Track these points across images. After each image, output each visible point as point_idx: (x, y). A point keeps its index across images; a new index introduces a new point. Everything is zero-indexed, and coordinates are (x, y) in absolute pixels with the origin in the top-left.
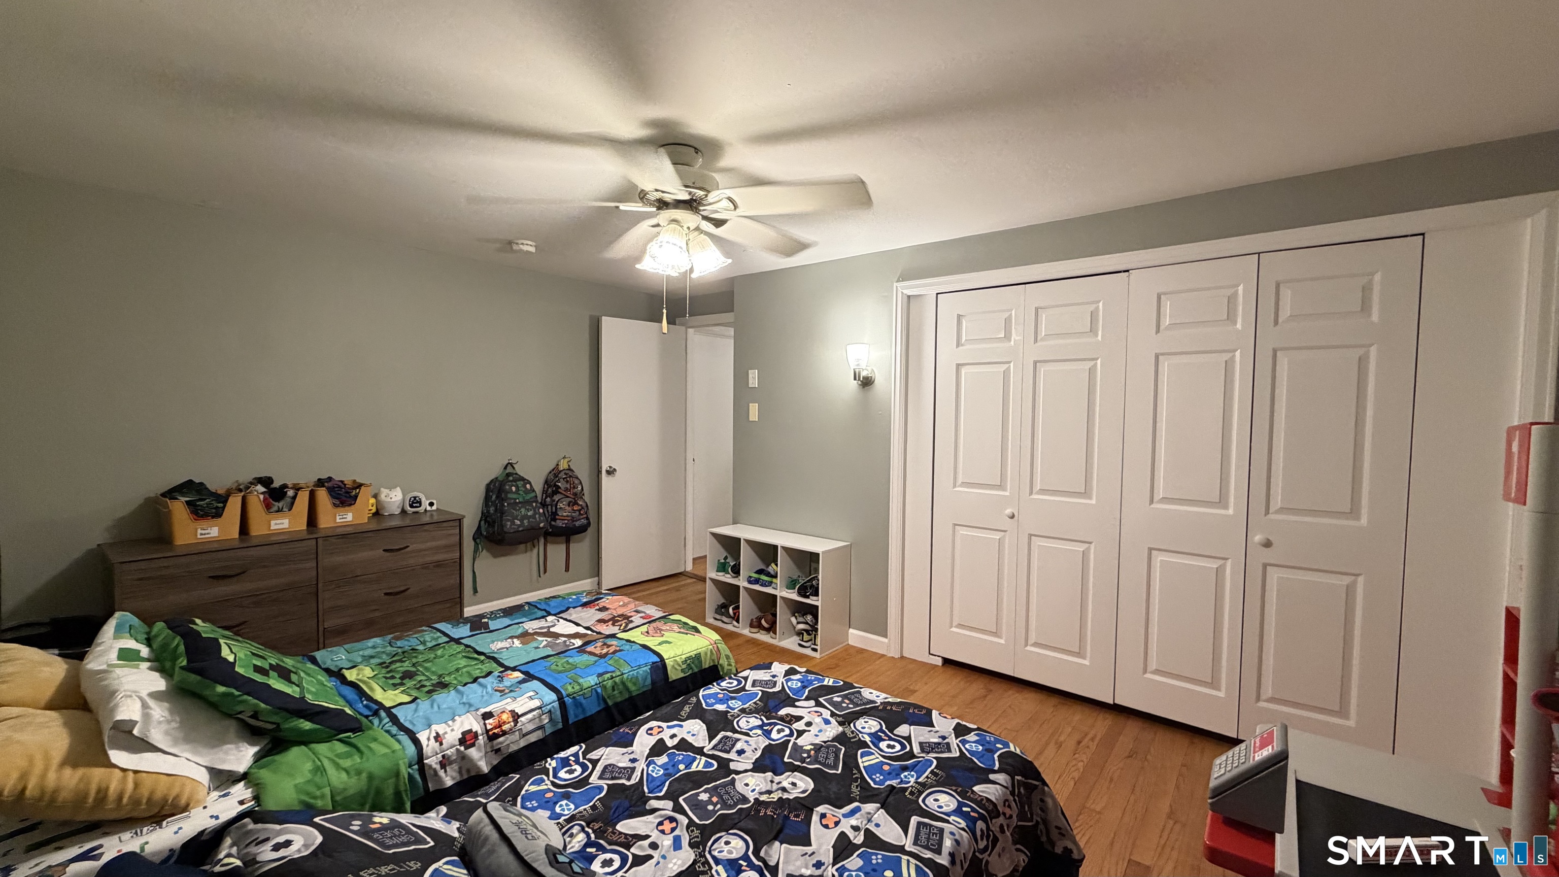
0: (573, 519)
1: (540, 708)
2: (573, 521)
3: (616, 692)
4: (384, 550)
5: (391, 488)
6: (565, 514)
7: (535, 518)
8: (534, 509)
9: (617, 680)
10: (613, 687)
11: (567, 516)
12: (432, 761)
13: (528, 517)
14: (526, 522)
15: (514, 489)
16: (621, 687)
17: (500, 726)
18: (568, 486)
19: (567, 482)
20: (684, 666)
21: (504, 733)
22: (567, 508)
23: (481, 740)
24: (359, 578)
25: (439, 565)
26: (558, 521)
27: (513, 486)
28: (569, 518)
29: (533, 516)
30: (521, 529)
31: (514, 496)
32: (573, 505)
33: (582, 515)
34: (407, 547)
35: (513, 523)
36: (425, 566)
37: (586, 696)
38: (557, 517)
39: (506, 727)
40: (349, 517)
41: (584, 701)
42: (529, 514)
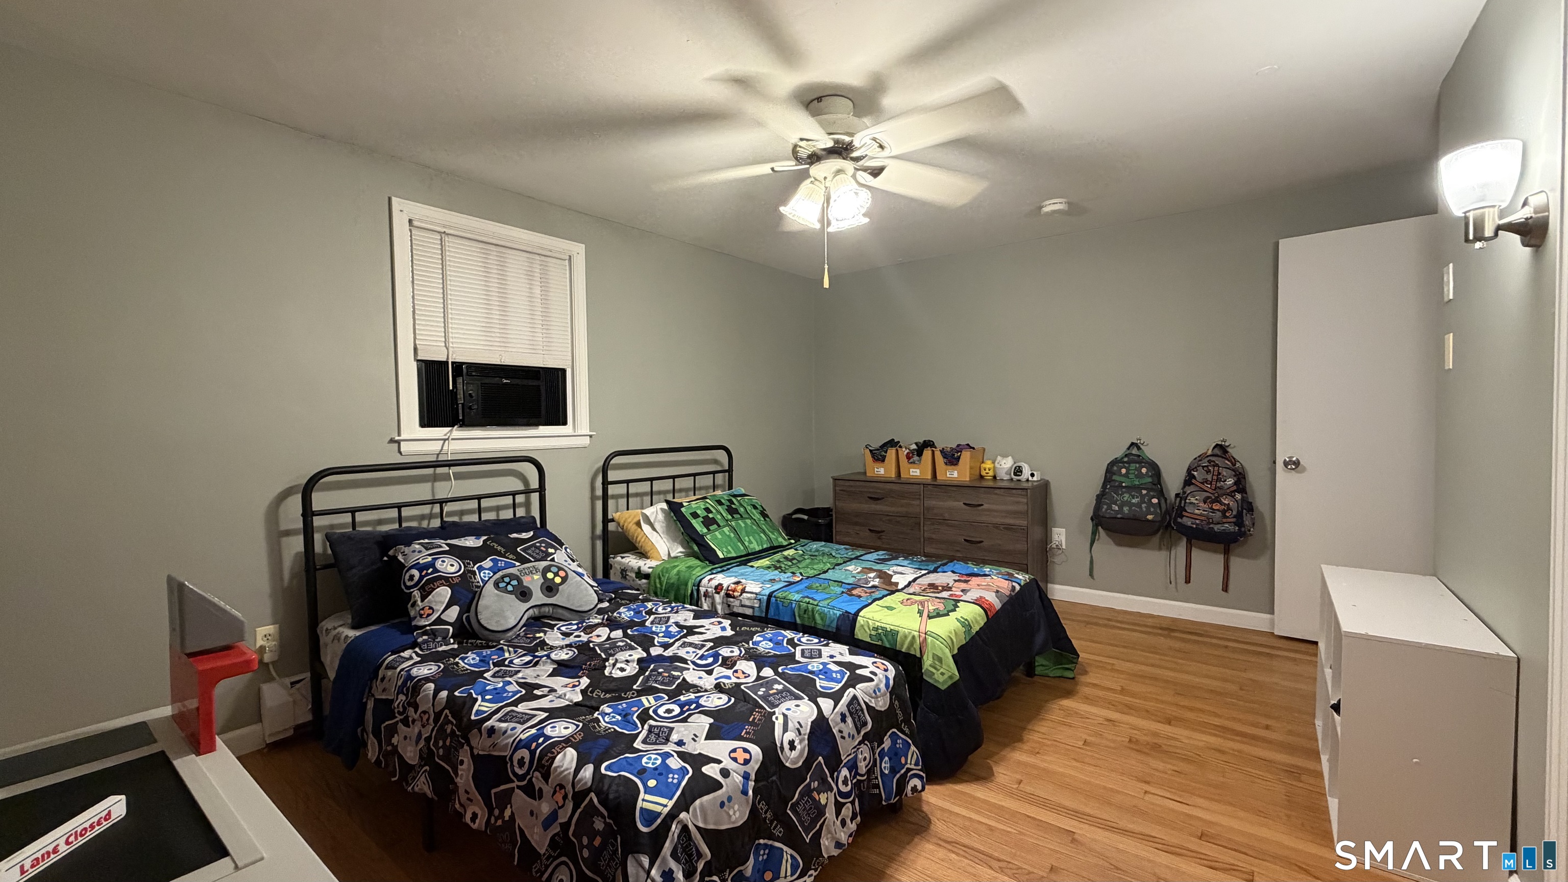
0: (1209, 521)
1: (756, 594)
2: (1209, 523)
3: (806, 616)
4: (964, 504)
5: (1005, 456)
6: (1197, 511)
7: (1141, 508)
8: (1143, 496)
9: (810, 607)
10: (805, 611)
11: (1201, 515)
12: (702, 590)
13: (1130, 504)
14: (1126, 509)
15: (1124, 471)
16: (810, 613)
17: (734, 591)
18: (1209, 477)
19: (1208, 472)
20: (873, 633)
21: (734, 597)
22: (1202, 504)
23: (723, 593)
24: (946, 522)
25: (1009, 528)
26: (1184, 518)
27: (1125, 467)
28: (1203, 518)
29: (1139, 505)
30: (1119, 516)
31: (1122, 479)
32: (1213, 502)
33: (1227, 517)
34: (982, 505)
35: (1110, 508)
36: (996, 526)
37: (784, 605)
38: (1184, 513)
39: (736, 594)
40: (955, 474)
41: (781, 607)
42: (1134, 501)
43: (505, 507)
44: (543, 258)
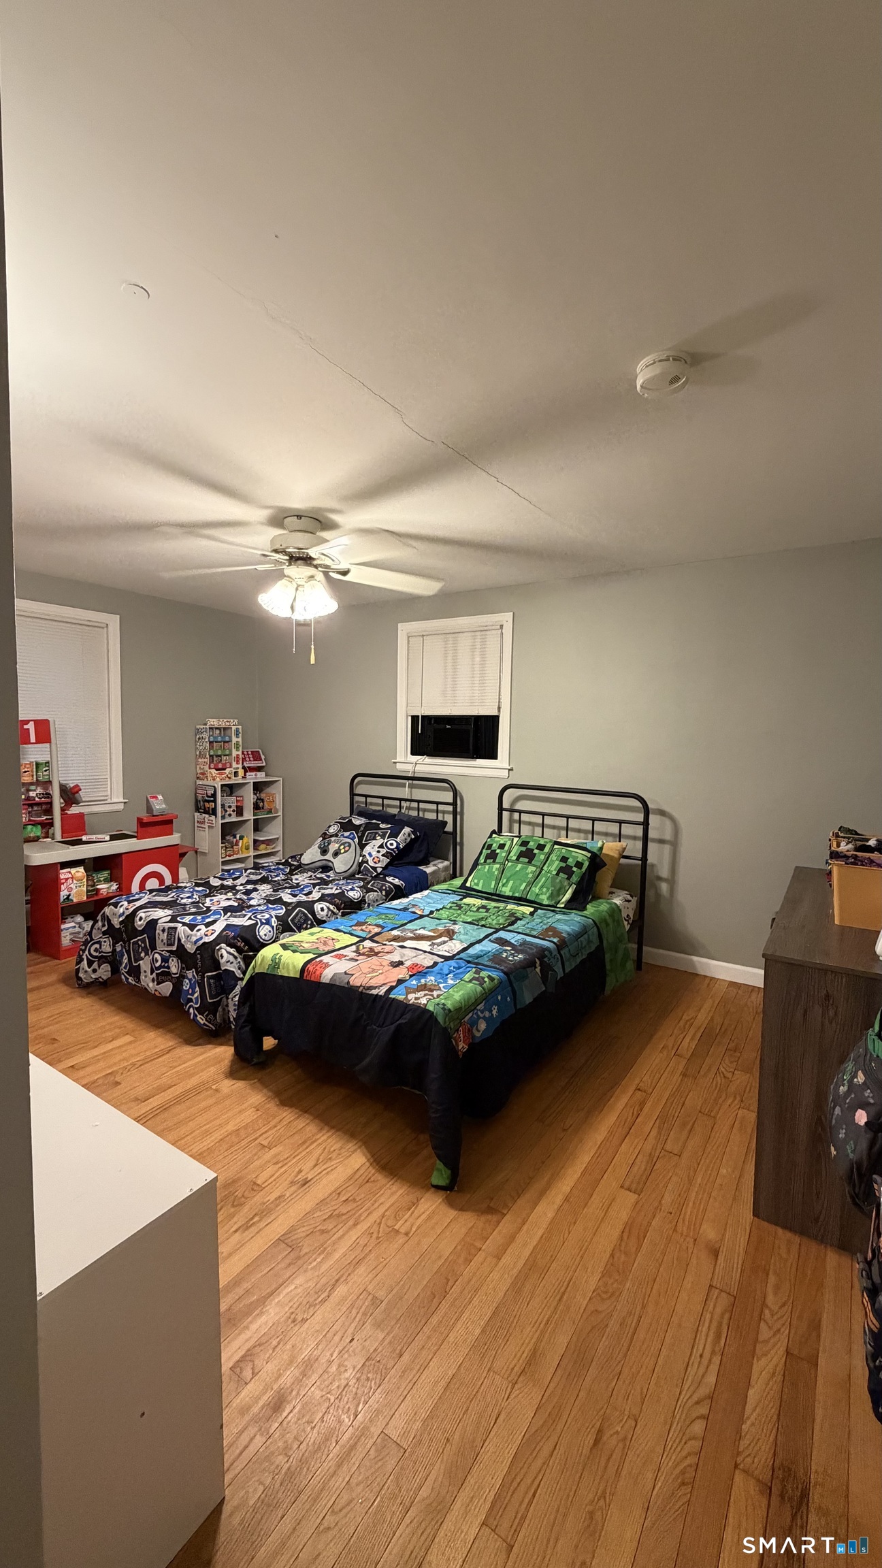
43: (431, 811)
44: (483, 633)
